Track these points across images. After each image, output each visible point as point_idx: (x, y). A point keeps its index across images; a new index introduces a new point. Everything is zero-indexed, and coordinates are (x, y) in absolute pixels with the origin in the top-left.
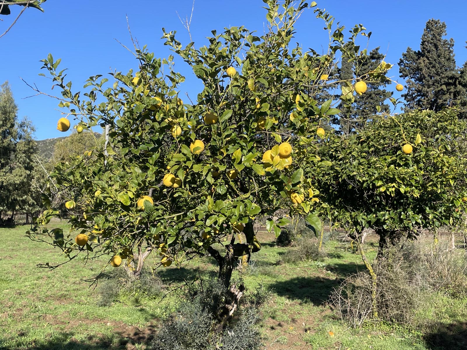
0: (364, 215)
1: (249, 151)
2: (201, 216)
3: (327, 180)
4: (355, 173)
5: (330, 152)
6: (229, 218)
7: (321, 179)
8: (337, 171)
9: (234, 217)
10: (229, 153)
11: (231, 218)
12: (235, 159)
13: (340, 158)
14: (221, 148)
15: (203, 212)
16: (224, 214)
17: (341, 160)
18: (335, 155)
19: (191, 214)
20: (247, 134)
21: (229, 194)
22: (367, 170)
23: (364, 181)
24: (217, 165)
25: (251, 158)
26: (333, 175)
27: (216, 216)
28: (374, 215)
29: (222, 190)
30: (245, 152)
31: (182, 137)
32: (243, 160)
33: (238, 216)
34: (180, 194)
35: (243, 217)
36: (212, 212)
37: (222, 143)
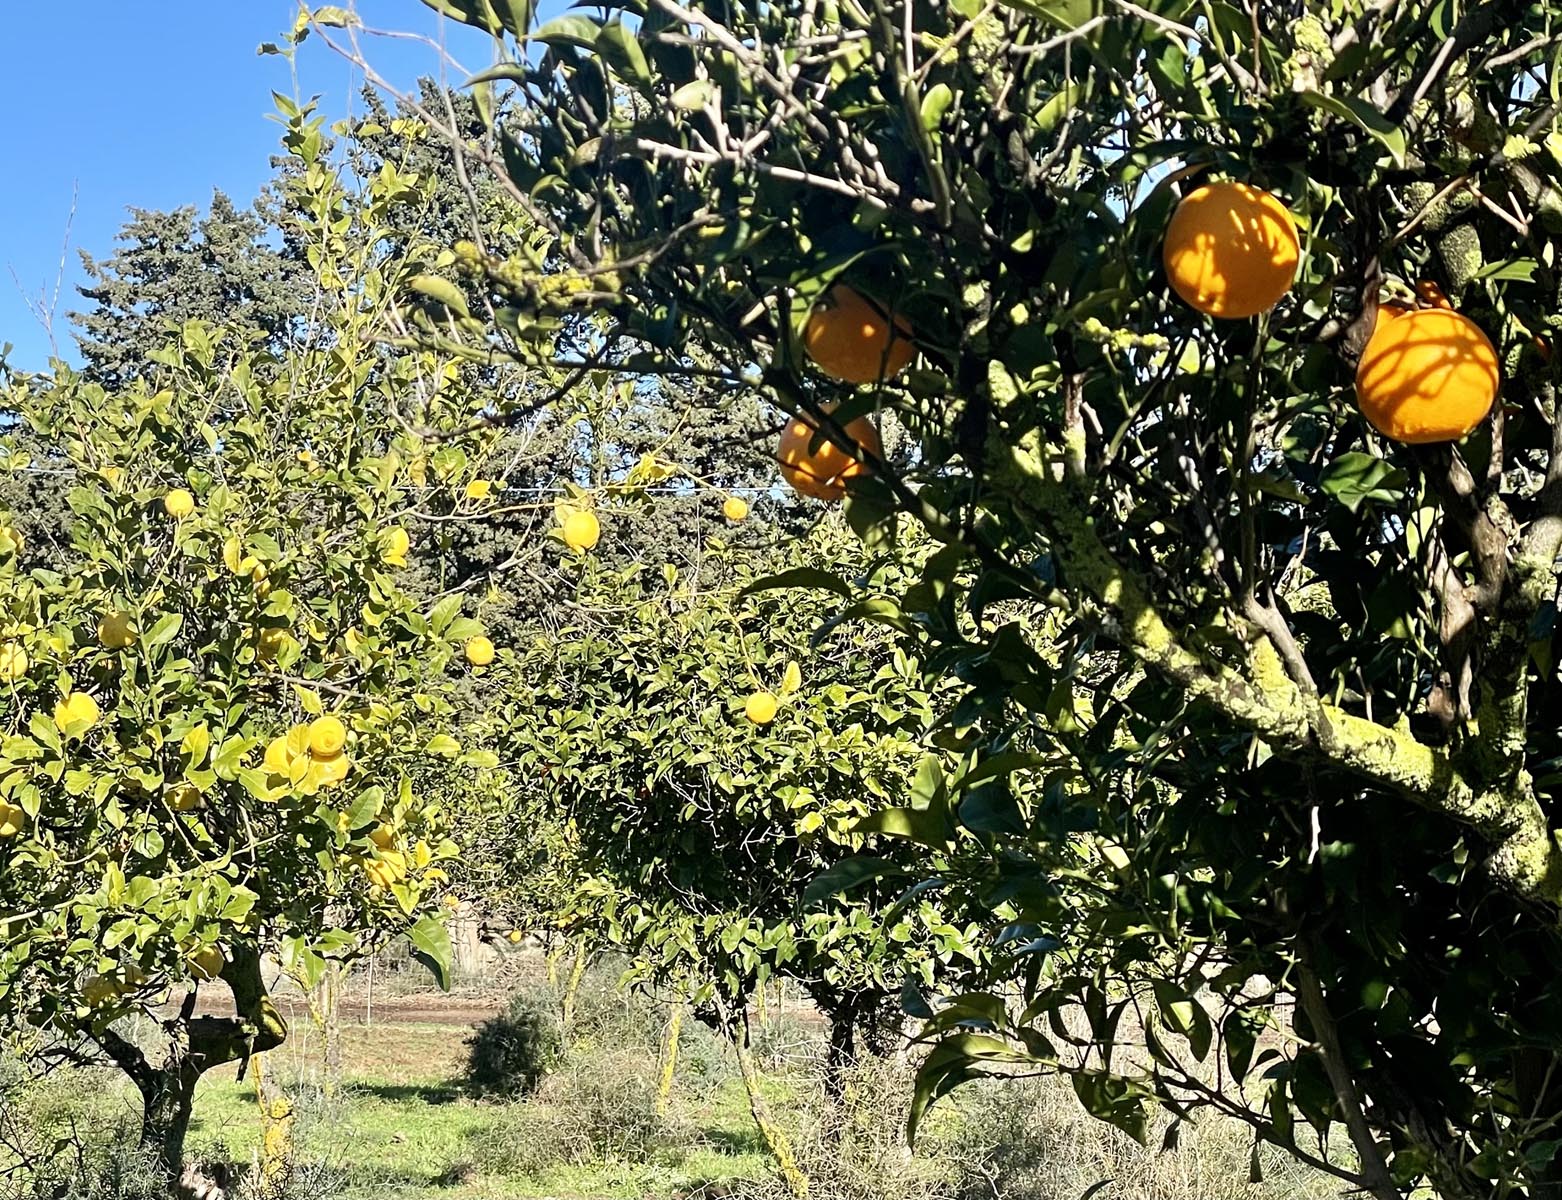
0: (753, 927)
1: (232, 731)
2: (90, 923)
3: (598, 780)
4: (704, 757)
5: (617, 666)
6: (166, 927)
7: (575, 779)
8: (635, 748)
9: (181, 923)
10: (170, 738)
11: (173, 926)
12: (189, 755)
13: (649, 691)
14: (146, 723)
15: (94, 909)
16: (153, 917)
17: (656, 698)
18: (634, 678)
19: (53, 915)
20: (225, 681)
21: (173, 857)
22: (753, 743)
23: (739, 791)
24: (137, 774)
25: (238, 750)
26: (623, 760)
27: (131, 922)
28: (792, 929)
29: (150, 846)
30: (219, 732)
31: (30, 683)
32: (213, 757)
33: (192, 921)
34: (30, 858)
35: (207, 923)
36: (122, 911)
37: (151, 710)
